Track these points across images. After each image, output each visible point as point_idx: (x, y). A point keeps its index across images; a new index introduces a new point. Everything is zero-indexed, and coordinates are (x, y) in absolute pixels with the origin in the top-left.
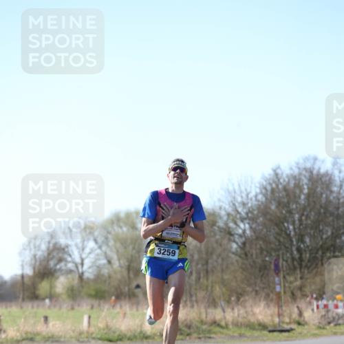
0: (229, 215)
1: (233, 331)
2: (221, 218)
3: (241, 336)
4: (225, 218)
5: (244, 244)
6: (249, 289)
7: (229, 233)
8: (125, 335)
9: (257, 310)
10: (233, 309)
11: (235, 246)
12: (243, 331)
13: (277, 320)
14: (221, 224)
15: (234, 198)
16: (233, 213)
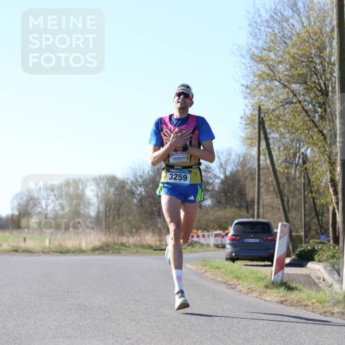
0: (132, 182)
1: (133, 249)
2: (128, 184)
3: (137, 252)
4: (130, 184)
5: (141, 199)
6: (143, 225)
7: (132, 193)
8: (70, 250)
9: (147, 238)
10: (133, 236)
11: (135, 200)
12: (139, 249)
13: (158, 243)
14: (128, 187)
15: (136, 173)
16: (135, 181)
